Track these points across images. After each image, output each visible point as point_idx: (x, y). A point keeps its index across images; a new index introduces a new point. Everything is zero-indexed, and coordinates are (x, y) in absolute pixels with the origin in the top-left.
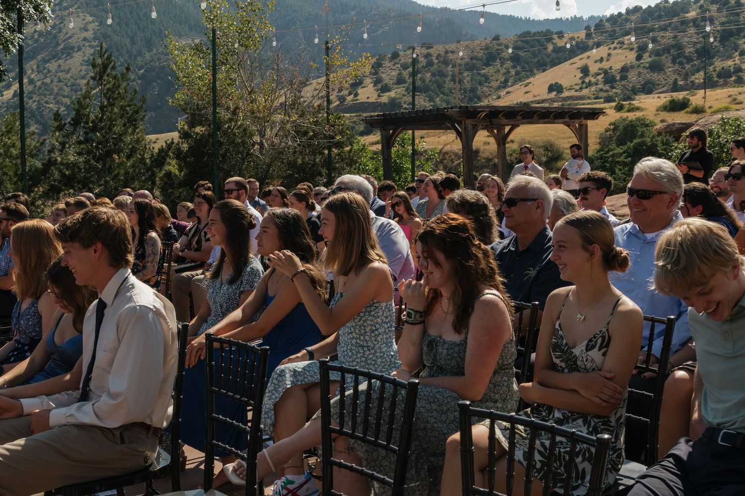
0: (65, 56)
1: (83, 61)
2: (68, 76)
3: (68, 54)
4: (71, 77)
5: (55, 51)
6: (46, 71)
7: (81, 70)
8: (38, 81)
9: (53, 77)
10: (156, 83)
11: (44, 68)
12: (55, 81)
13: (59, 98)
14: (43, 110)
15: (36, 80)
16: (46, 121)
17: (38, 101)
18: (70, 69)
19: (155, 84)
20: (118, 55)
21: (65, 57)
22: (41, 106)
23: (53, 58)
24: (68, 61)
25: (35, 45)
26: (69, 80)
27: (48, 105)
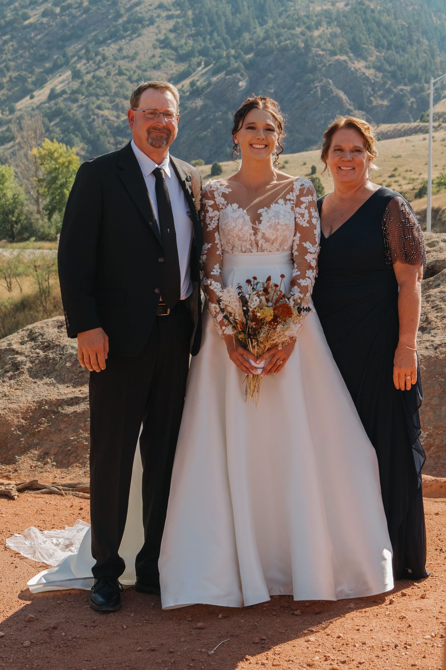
0: (129, 33)
1: (158, 40)
2: (133, 65)
3: (135, 30)
4: (138, 67)
5: (114, 26)
6: (99, 58)
7: (154, 56)
8: (88, 73)
9: (110, 66)
10: (272, 74)
11: (97, 54)
12: (113, 73)
13: (118, 100)
14: (94, 120)
15: (84, 72)
16: (98, 136)
17: (87, 106)
18: (136, 54)
19: (270, 75)
20: (213, 31)
21: (128, 36)
22: (90, 113)
23: (111, 37)
24: (134, 42)
25: (84, 16)
26: (135, 72)
27: (101, 112)
